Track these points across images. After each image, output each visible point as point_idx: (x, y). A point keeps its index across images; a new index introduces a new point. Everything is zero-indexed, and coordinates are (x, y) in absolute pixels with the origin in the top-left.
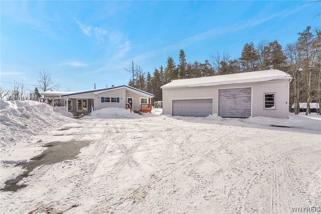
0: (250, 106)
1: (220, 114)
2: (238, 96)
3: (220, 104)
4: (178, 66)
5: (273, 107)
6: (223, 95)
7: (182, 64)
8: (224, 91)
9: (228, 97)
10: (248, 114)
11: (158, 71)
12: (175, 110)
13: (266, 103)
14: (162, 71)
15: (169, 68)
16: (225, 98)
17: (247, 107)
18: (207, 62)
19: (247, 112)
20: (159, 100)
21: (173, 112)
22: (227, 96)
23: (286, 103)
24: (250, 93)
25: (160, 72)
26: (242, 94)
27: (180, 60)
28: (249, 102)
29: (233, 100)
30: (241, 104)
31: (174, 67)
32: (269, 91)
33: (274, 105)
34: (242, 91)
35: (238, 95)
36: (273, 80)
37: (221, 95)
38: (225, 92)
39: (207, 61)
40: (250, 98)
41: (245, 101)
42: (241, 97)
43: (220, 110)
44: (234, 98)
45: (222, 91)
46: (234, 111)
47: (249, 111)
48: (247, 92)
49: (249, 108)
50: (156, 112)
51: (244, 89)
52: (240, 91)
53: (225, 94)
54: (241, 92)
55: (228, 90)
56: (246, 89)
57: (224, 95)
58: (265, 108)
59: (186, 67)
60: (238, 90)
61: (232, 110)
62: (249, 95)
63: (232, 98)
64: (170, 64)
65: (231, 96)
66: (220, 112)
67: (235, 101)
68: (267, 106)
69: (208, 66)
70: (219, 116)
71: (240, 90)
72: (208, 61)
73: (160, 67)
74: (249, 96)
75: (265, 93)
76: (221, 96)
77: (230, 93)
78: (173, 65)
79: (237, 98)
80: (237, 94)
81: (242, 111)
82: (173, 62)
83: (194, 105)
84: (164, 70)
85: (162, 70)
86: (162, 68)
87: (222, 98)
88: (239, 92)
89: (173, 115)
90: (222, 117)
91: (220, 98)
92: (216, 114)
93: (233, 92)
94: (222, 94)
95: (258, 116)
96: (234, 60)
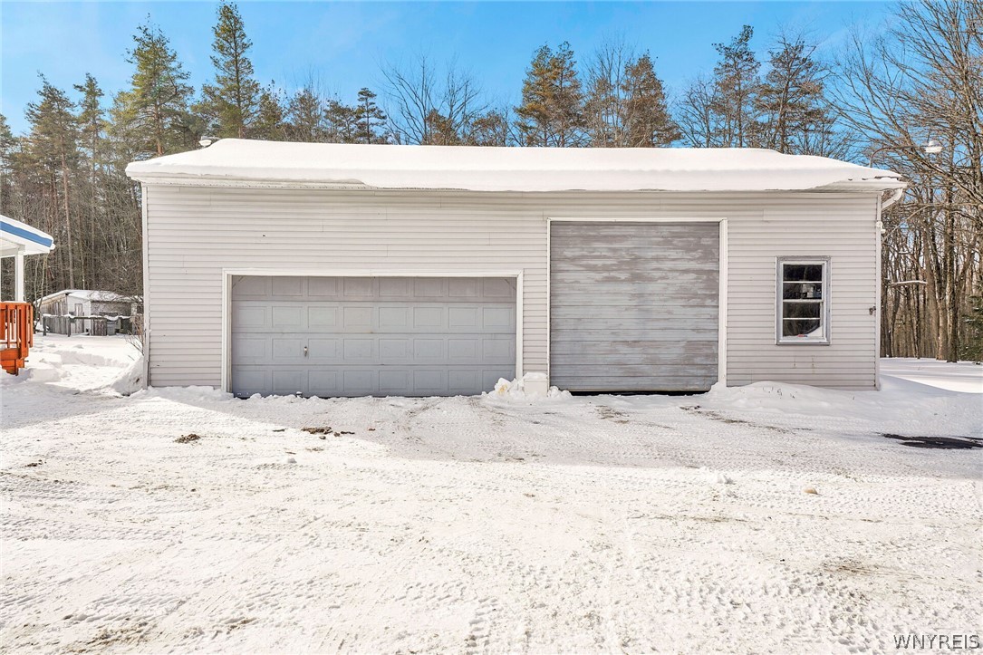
0: (712, 326)
1: (559, 372)
2: (655, 265)
3: (561, 312)
4: (208, 91)
5: (817, 335)
6: (573, 259)
7: (230, 89)
8: (583, 232)
9: (606, 268)
10: (703, 372)
11: (65, 102)
12: (253, 349)
13: (789, 310)
14: (91, 107)
15: (144, 96)
16: (584, 277)
17: (697, 330)
18: (370, 100)
19: (698, 360)
20: (77, 287)
21: (234, 367)
22: (599, 263)
23: (872, 310)
24: (712, 253)
25: (77, 112)
26: (673, 254)
27: (216, 62)
28: (708, 302)
29: (628, 288)
30: (669, 312)
31: (177, 94)
32: (803, 251)
33: (817, 324)
34: (676, 241)
35: (657, 259)
36: (821, 191)
37: (566, 259)
38: (588, 239)
39: (366, 94)
40: (712, 278)
41: (686, 295)
42: (670, 275)
43: (559, 349)
44: (635, 278)
45: (570, 231)
46: (634, 357)
47: (707, 356)
48: (698, 246)
49: (709, 337)
50: (67, 367)
51: (686, 229)
52: (667, 242)
53: (585, 253)
54: (670, 243)
55: (605, 232)
56: (691, 229)
57: (583, 257)
58: (783, 340)
59: (256, 108)
60: (653, 232)
61: (624, 349)
62: (708, 266)
63: (623, 278)
64: (155, 74)
65: (620, 266)
66: (560, 360)
67: (641, 295)
68: (790, 329)
69: (373, 120)
70: (555, 389)
71: (665, 231)
72: (372, 96)
73: (83, 82)
74: (711, 272)
75: (784, 258)
76: (563, 266)
77: (615, 250)
78: (171, 79)
79: (651, 280)
80: (650, 254)
81: (675, 353)
82: (173, 65)
83: (394, 317)
84: (105, 103)
85: (93, 105)
86: (91, 90)
87: (571, 275)
88: (658, 243)
89: (239, 392)
90: (574, 393)
91: (560, 276)
92: (536, 376)
93: (628, 244)
94: (568, 253)
95: (753, 381)
96: (489, 114)
